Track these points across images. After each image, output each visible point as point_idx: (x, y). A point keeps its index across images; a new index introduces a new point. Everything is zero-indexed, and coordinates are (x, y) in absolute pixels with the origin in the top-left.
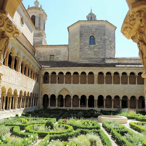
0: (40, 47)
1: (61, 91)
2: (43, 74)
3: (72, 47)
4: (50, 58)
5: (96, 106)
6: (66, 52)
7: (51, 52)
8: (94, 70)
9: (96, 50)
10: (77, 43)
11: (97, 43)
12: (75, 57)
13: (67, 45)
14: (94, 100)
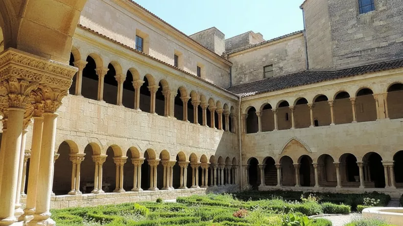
0: (239, 53)
1: (286, 147)
2: (244, 112)
3: (313, 33)
4: (265, 72)
5: (390, 184)
6: (299, 51)
7: (264, 59)
8: (372, 81)
9: (382, 23)
10: (323, 21)
11: (381, 5)
12: (321, 57)
13: (301, 32)
14: (383, 167)
